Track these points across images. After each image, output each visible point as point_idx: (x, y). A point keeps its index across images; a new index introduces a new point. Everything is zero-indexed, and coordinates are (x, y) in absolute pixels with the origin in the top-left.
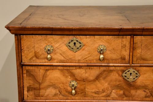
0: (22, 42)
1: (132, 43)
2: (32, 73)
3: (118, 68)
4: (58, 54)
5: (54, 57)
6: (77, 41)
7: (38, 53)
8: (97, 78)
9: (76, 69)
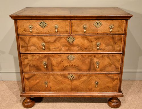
1: (70, 23)
2: (23, 39)
3: (65, 36)
4: (35, 29)
5: (33, 31)
6: (44, 23)
7: (25, 29)
8: (55, 41)
9: (44, 37)
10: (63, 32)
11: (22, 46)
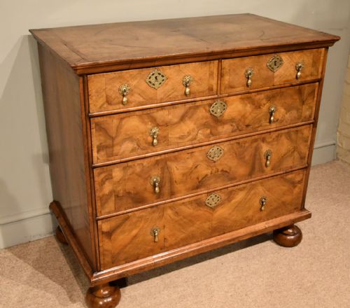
0: (90, 85)
1: (220, 68)
2: (103, 126)
3: (205, 102)
4: (136, 95)
5: (132, 99)
6: (160, 74)
7: (110, 97)
8: (182, 119)
9: (158, 111)
10: (203, 92)
11: (97, 147)
